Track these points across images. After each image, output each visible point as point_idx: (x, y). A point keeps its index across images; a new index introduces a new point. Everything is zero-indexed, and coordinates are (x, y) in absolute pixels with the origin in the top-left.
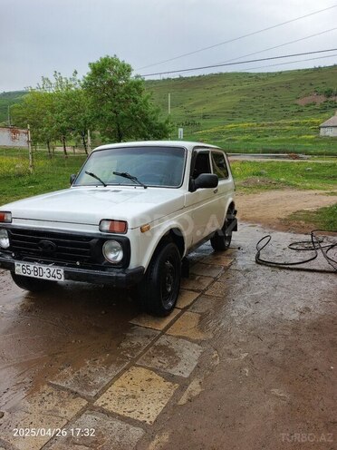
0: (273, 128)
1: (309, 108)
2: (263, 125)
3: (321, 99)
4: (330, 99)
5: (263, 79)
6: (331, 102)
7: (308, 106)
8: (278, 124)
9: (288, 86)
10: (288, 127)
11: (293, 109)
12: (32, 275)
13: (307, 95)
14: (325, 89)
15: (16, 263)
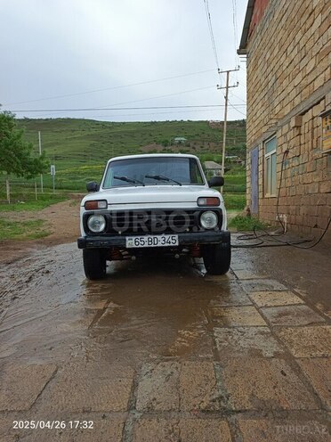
4: (167, 148)
5: (110, 127)
6: (168, 150)
9: (131, 134)
12: (146, 245)
13: (149, 143)
14: (163, 139)
15: (127, 238)
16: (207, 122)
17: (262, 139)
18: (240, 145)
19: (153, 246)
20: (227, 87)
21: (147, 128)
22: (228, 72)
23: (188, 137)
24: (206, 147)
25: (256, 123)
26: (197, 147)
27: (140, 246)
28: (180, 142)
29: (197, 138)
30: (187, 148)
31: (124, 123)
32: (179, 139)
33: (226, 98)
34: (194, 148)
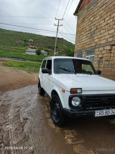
0: (8, 49)
1: (19, 44)
2: (5, 48)
3: (23, 42)
4: (26, 43)
5: (2, 31)
6: (26, 44)
7: (19, 43)
8: (10, 48)
9: (12, 35)
10: (14, 50)
11: (14, 44)
12: (104, 115)
13: (18, 40)
14: (24, 39)
15: (96, 112)
16: (41, 36)
17: (86, 50)
18: (52, 46)
19: (107, 115)
20: (58, 25)
21: (18, 34)
22: (59, 20)
23: (34, 40)
24: (40, 44)
25: (82, 43)
26: (37, 44)
27: (101, 115)
28: (31, 41)
29: (37, 41)
30: (33, 44)
31: (9, 30)
32: (31, 40)
33: (57, 29)
34: (36, 44)
